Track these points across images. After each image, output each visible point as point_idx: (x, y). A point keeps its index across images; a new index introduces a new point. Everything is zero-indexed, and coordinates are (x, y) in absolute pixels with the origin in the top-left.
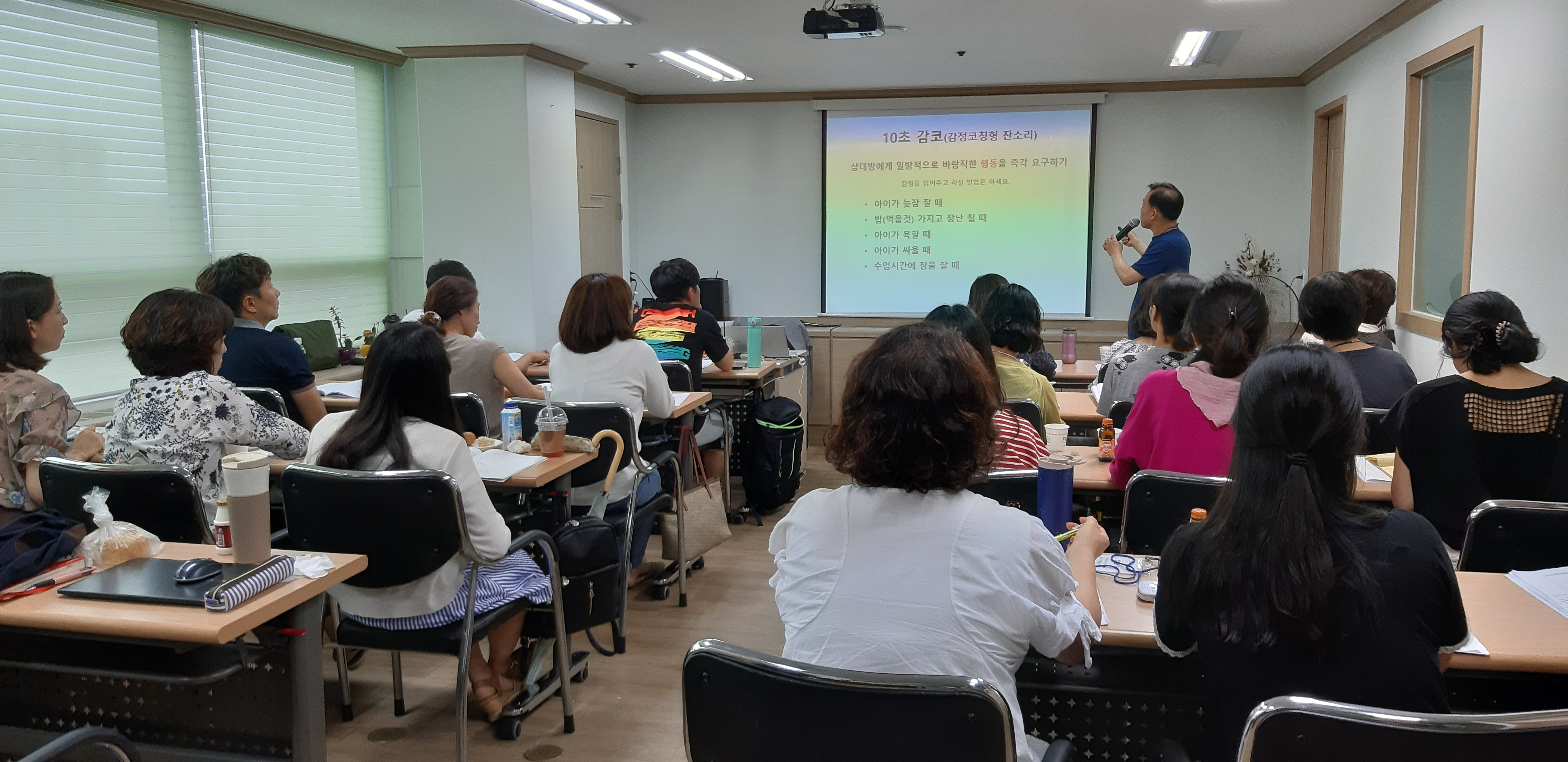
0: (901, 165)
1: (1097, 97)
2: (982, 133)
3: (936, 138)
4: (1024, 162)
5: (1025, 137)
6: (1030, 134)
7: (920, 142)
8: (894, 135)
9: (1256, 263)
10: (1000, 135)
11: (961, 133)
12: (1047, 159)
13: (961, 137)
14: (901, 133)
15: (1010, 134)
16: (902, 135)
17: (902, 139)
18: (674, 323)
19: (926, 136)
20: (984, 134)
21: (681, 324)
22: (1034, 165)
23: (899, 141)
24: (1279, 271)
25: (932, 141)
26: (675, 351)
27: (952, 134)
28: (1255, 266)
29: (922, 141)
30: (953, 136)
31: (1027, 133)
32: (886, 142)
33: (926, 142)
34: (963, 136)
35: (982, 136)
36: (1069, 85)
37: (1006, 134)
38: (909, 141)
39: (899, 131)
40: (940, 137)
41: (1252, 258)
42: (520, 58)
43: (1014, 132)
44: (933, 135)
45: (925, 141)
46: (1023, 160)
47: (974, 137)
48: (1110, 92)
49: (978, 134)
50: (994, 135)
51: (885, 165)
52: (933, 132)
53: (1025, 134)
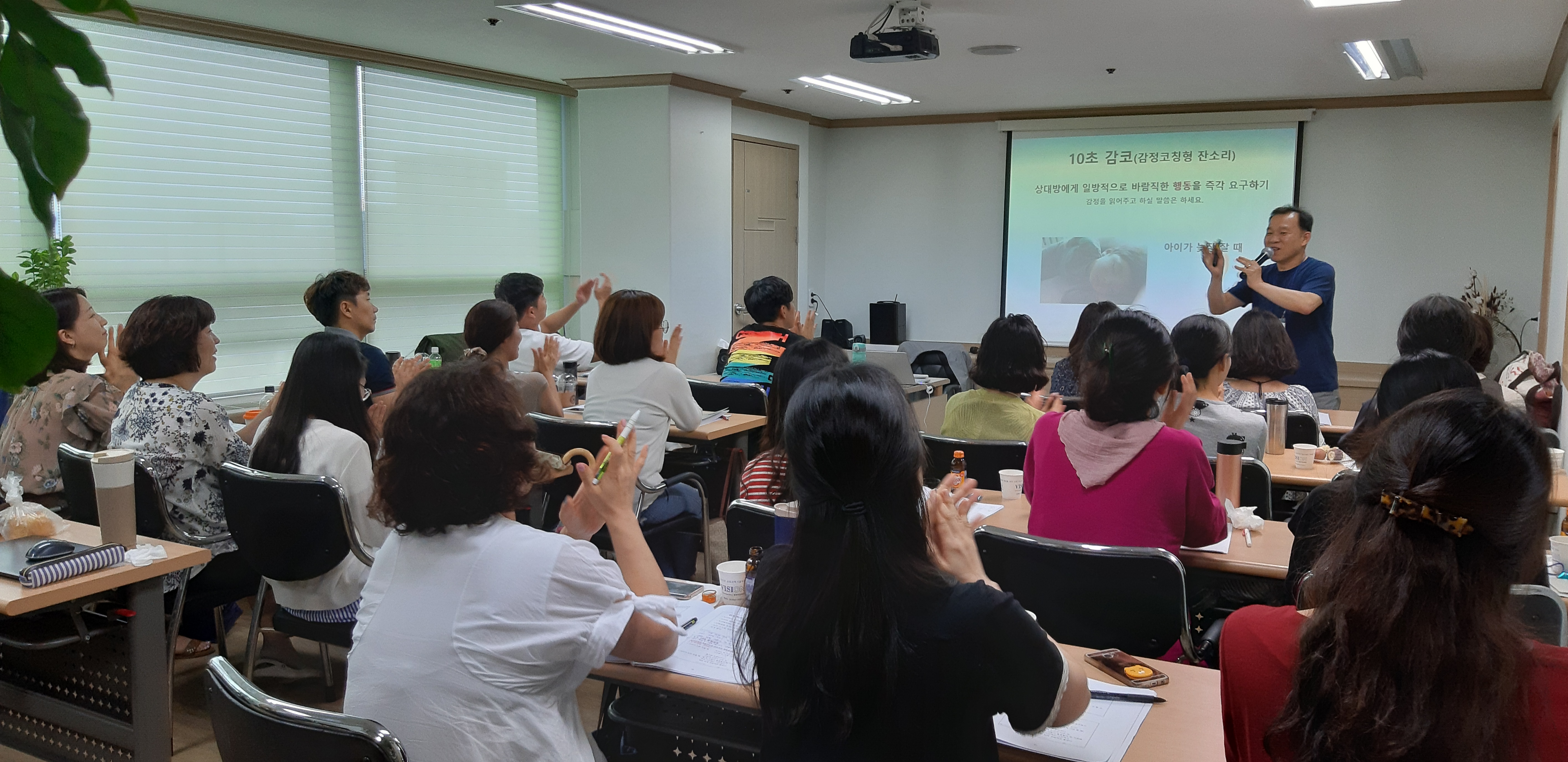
0: (1088, 188)
1: (1304, 114)
2: (1175, 153)
3: (1125, 159)
4: (1220, 185)
5: (1222, 157)
6: (1227, 154)
7: (1108, 163)
8: (1081, 156)
9: (1481, 302)
10: (1195, 157)
11: (1152, 154)
12: (1246, 181)
13: (1152, 158)
14: (1088, 154)
15: (1206, 154)
16: (1090, 156)
17: (1090, 160)
18: (763, 347)
19: (1115, 157)
20: (1177, 155)
21: (769, 348)
22: (1232, 188)
23: (1086, 162)
24: (1511, 311)
25: (1121, 162)
26: (760, 374)
27: (1143, 154)
28: (1481, 305)
29: (1110, 162)
30: (1144, 157)
31: (1225, 153)
32: (1073, 163)
33: (1115, 163)
34: (1154, 157)
35: (1175, 157)
36: (1271, 102)
37: (1201, 155)
38: (1097, 162)
39: (1086, 152)
40: (1130, 158)
41: (1479, 295)
42: (665, 88)
43: (1210, 152)
44: (1122, 156)
45: (1113, 162)
46: (1220, 182)
47: (1166, 157)
48: (1318, 108)
49: (1171, 155)
50: (1188, 156)
51: (1071, 187)
52: (1122, 152)
53: (1222, 155)
